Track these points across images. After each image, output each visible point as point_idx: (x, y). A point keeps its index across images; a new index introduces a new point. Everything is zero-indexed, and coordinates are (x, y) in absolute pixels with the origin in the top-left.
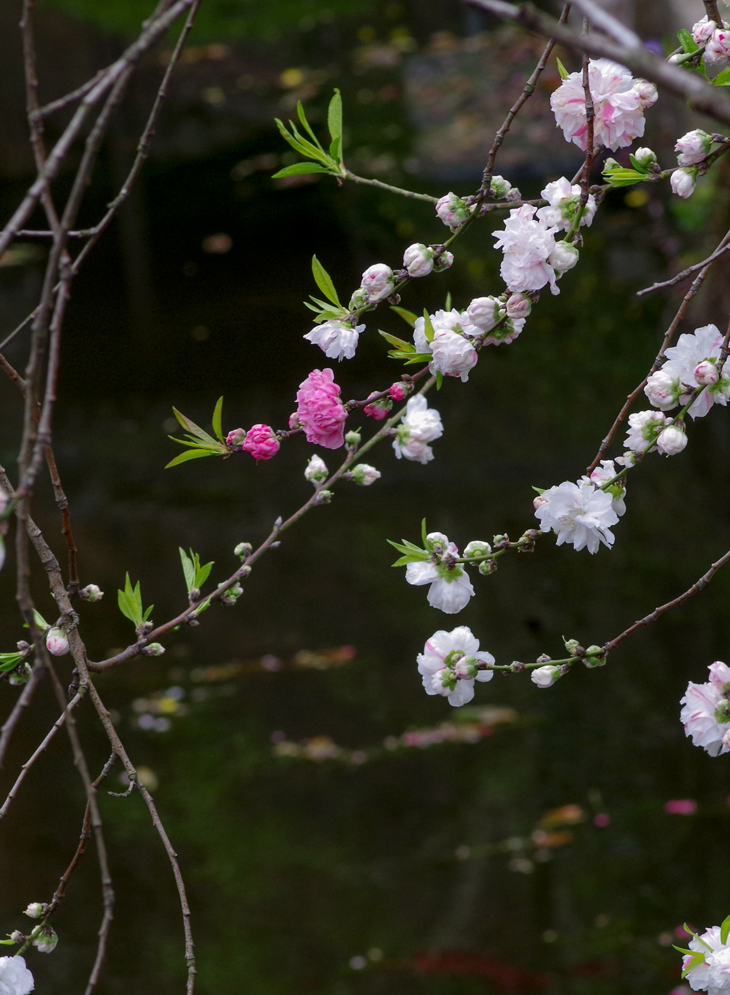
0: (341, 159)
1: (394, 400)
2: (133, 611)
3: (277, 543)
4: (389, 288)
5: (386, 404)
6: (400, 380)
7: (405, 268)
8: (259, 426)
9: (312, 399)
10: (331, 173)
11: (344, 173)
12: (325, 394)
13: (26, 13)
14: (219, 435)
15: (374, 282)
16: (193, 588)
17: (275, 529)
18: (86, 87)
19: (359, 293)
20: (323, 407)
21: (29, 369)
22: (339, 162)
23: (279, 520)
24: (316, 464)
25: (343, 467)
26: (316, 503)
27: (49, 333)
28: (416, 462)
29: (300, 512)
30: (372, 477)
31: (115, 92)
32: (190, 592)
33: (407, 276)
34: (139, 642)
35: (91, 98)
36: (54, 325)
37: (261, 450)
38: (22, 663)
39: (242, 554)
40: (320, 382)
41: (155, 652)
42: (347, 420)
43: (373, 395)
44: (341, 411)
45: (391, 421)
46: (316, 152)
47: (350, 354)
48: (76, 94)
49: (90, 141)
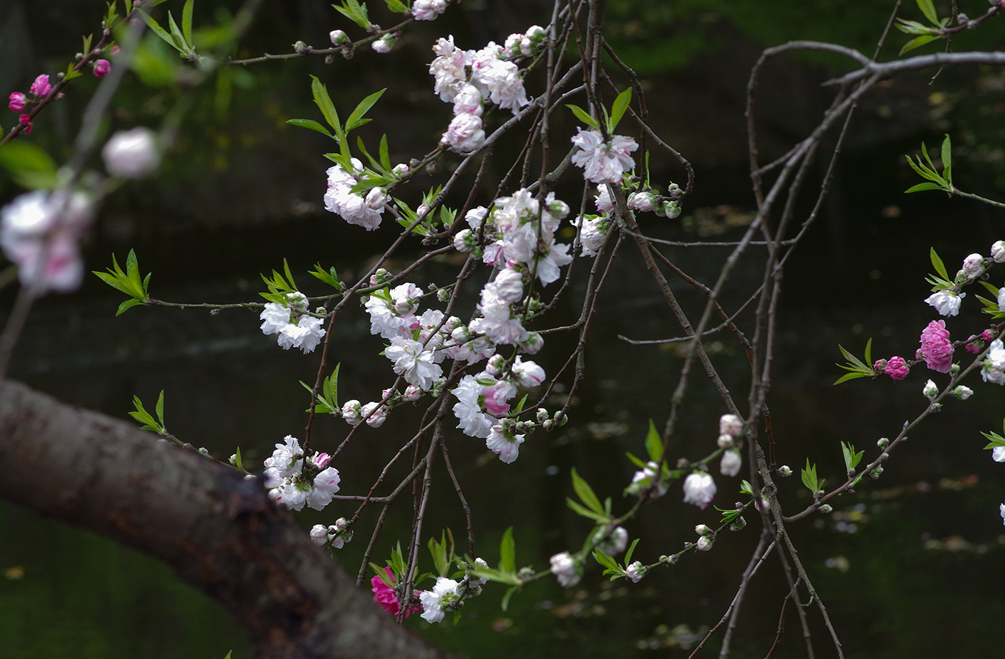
0: (951, 181)
1: (985, 341)
2: (811, 483)
3: (905, 438)
4: (981, 270)
5: (980, 344)
6: (990, 328)
7: (992, 257)
8: (896, 358)
9: (931, 340)
10: (944, 189)
11: (953, 189)
12: (939, 337)
13: (749, 107)
14: (869, 364)
15: (971, 266)
16: (850, 468)
17: (904, 429)
18: (788, 155)
19: (962, 272)
20: (938, 345)
21: (755, 340)
22: (949, 182)
23: (907, 423)
24: (931, 385)
25: (949, 387)
26: (931, 411)
27: (768, 316)
28: (996, 384)
29: (920, 417)
30: (968, 394)
31: (808, 157)
32: (848, 471)
33: (994, 262)
34: (816, 504)
35: (791, 163)
36: (771, 310)
37: (897, 373)
38: (738, 517)
39: (882, 445)
40: (936, 329)
41: (826, 510)
42: (954, 354)
43: (971, 338)
44: (950, 348)
45: (980, 357)
46: (935, 177)
47: (955, 313)
48: (782, 160)
49: (792, 190)
